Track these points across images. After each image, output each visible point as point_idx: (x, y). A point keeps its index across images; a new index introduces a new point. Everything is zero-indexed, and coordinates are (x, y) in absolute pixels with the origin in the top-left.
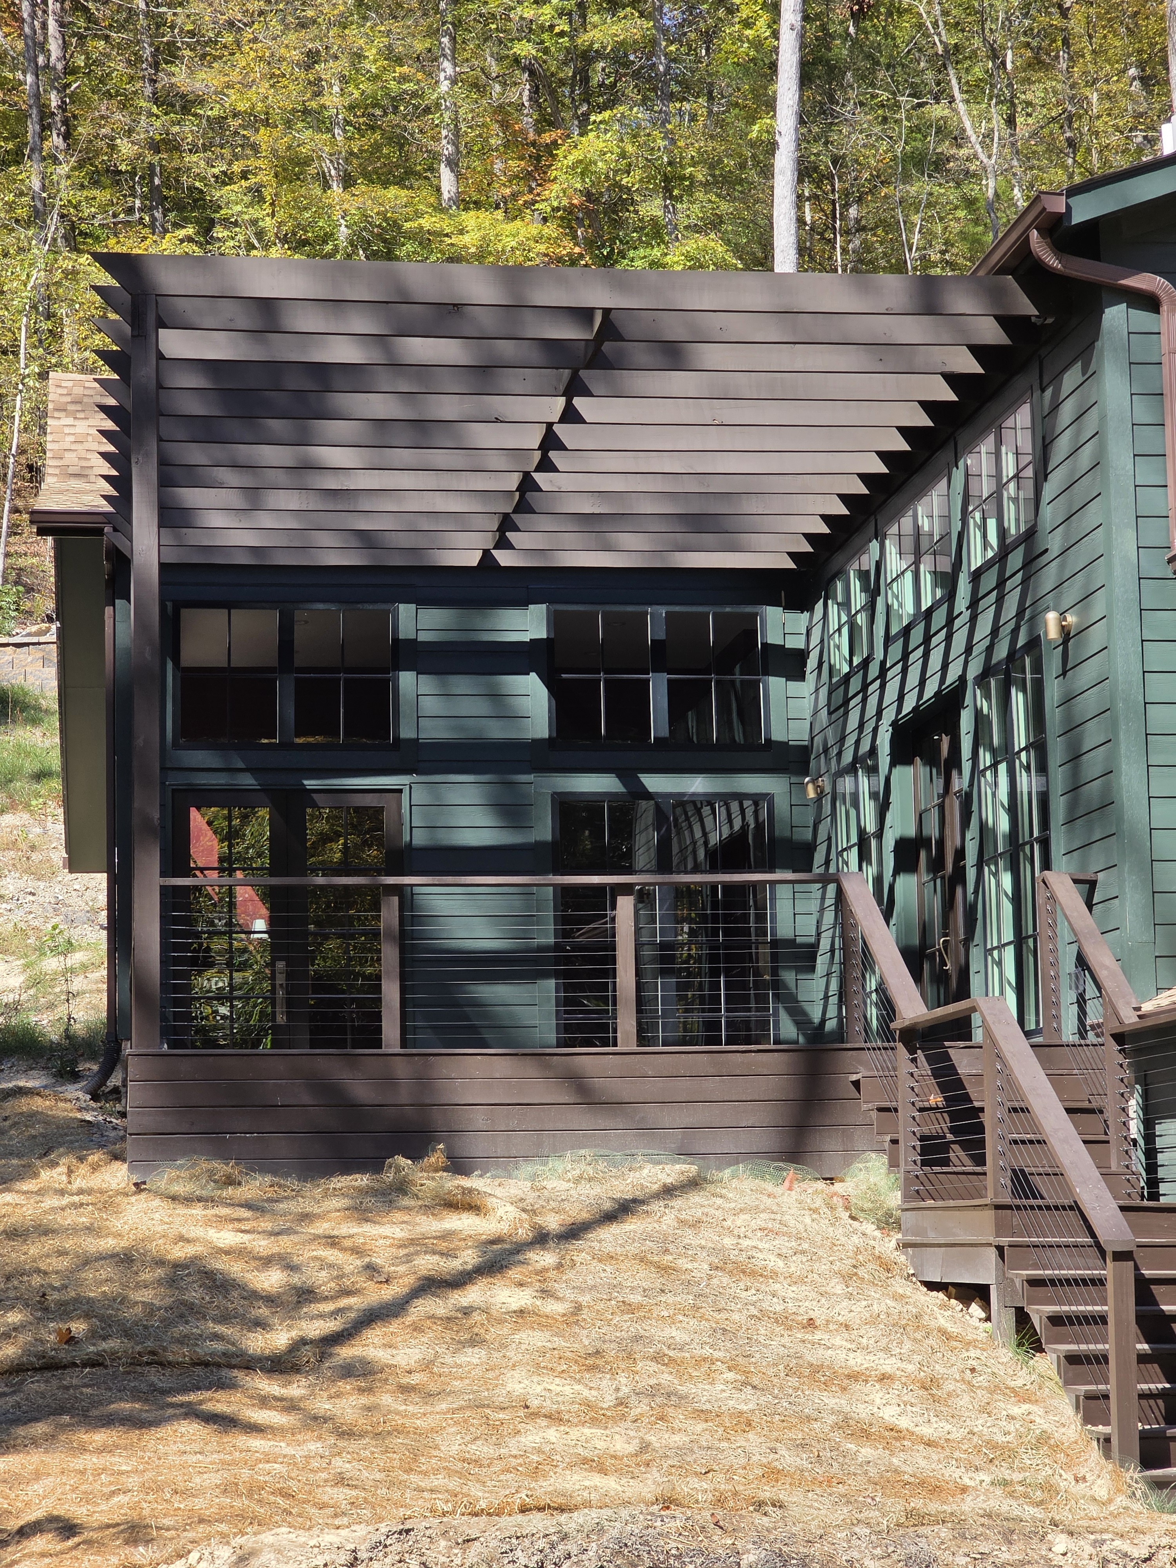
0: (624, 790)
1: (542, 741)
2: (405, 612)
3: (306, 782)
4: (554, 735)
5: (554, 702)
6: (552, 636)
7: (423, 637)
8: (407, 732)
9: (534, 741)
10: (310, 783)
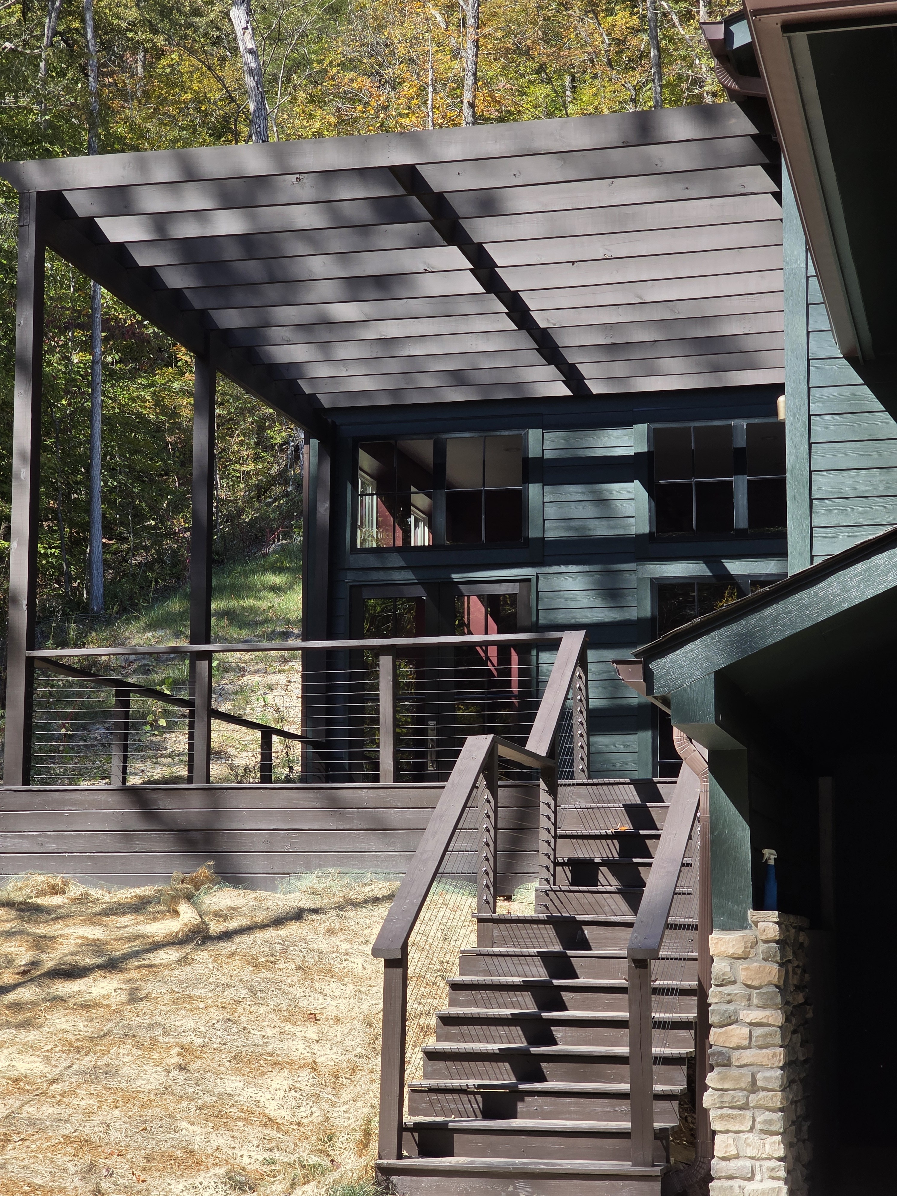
0: (710, 574)
1: (643, 535)
2: (533, 435)
3: (453, 576)
4: (654, 530)
5: (653, 504)
6: (652, 449)
7: (548, 455)
8: (534, 533)
9: (638, 536)
10: (456, 577)
